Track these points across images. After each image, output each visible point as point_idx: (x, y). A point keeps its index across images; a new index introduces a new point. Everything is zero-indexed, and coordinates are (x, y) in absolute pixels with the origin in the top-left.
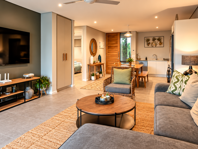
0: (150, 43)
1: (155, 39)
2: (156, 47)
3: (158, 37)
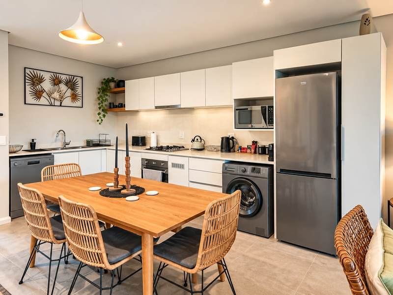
0: (43, 91)
1: (60, 82)
2: (61, 106)
3: (68, 77)
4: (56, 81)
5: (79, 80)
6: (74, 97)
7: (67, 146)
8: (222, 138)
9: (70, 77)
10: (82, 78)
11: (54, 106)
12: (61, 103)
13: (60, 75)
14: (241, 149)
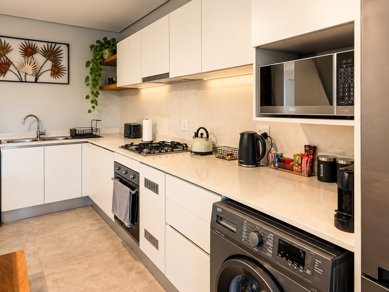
0: (9, 63)
1: (35, 51)
2: (36, 82)
3: (46, 44)
4: (29, 51)
5: (64, 48)
6: (56, 71)
7: (41, 136)
8: (242, 135)
9: (50, 44)
10: (68, 45)
11: (26, 82)
12: (36, 79)
13: (34, 42)
14: (279, 161)
